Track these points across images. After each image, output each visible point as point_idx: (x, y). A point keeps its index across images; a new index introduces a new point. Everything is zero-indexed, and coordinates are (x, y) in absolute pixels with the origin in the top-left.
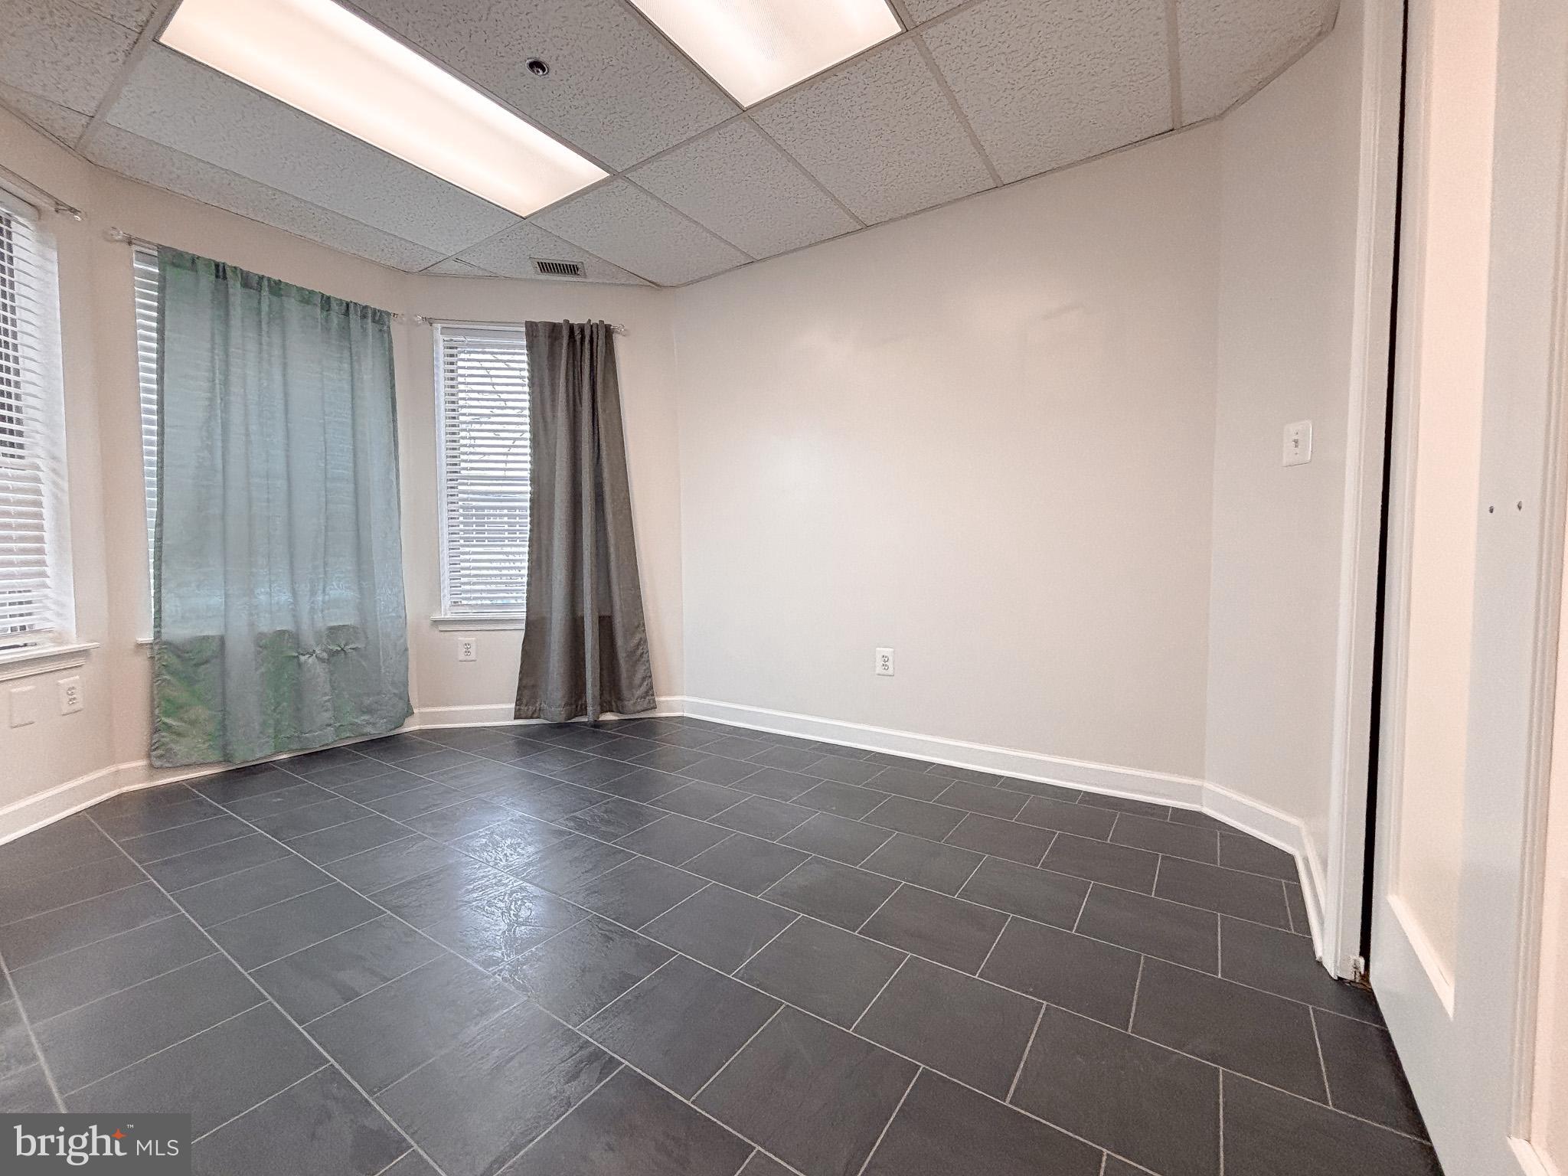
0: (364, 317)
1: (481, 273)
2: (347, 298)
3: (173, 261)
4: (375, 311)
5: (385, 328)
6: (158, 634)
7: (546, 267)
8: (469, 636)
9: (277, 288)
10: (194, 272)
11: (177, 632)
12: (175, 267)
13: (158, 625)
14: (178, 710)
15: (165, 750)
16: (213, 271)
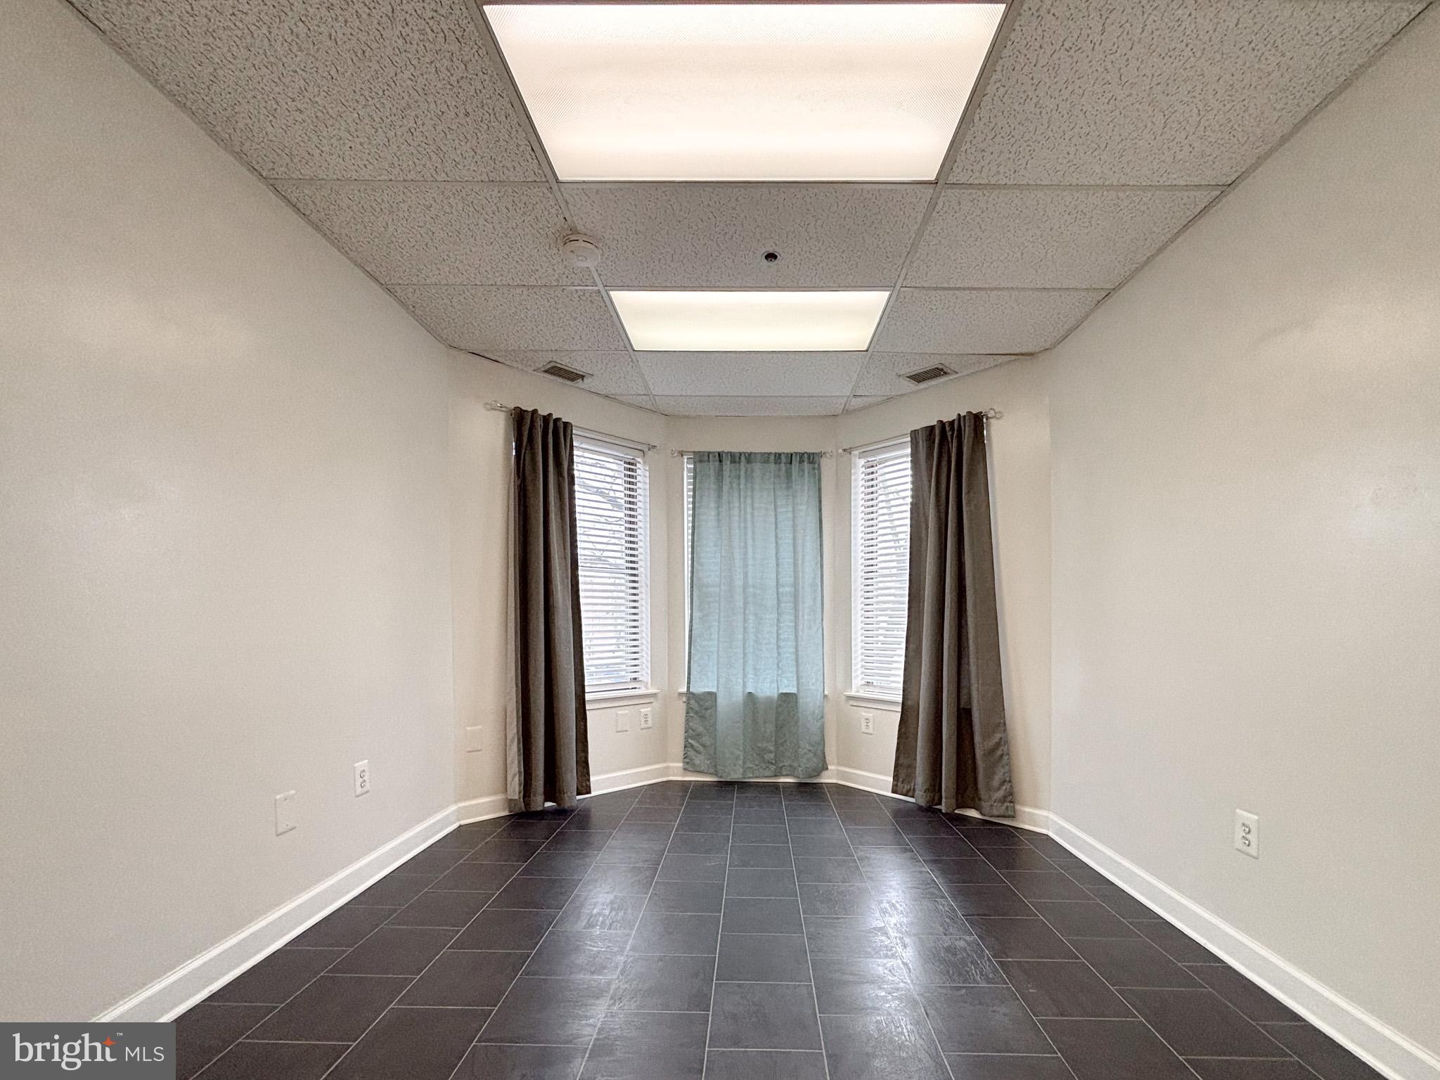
0: (801, 461)
1: (880, 399)
2: (789, 451)
3: (701, 458)
4: (809, 455)
5: (816, 466)
6: (688, 688)
7: (919, 378)
8: (868, 713)
9: (749, 457)
10: (708, 461)
11: (699, 688)
12: (701, 461)
13: (689, 683)
14: (698, 736)
15: (691, 760)
16: (717, 458)
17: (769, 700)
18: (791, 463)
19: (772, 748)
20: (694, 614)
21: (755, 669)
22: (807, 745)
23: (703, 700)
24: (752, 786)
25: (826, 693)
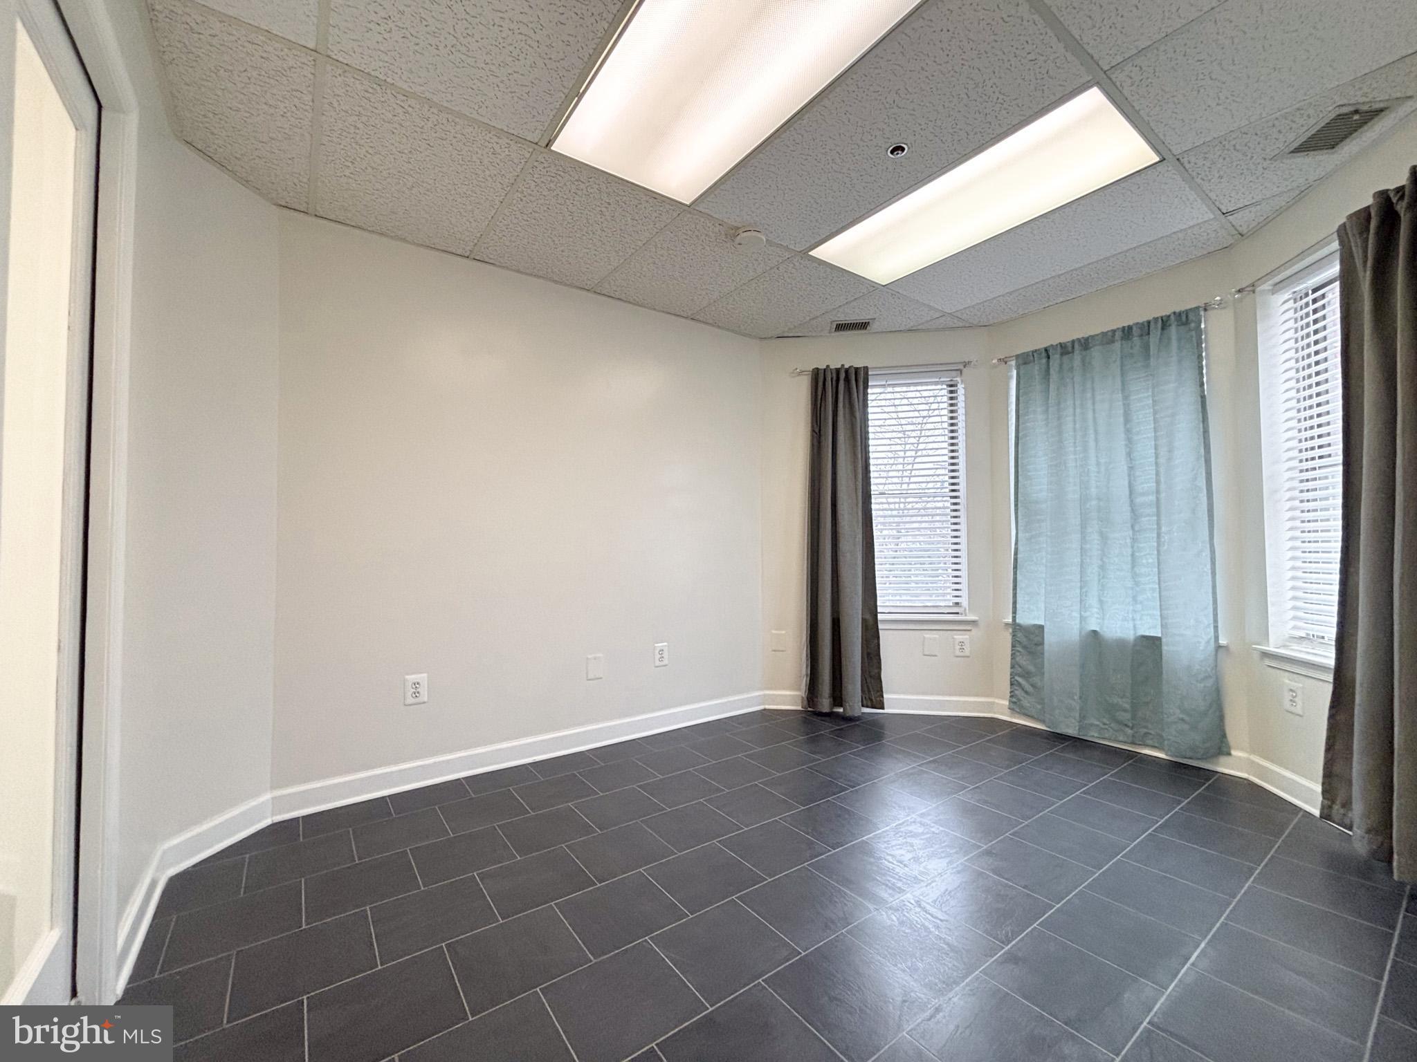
0: (1165, 327)
3: (1024, 360)
4: (1178, 315)
5: (1192, 325)
6: (1014, 618)
8: (1295, 680)
9: (1085, 344)
10: (1034, 361)
11: (1025, 619)
12: (1025, 363)
13: (1014, 612)
14: (1027, 675)
15: (1019, 700)
16: (1044, 354)
17: (1121, 644)
18: (1149, 334)
19: (1127, 706)
20: (1019, 535)
21: (1101, 602)
22: (1178, 711)
23: (1032, 634)
24: (1099, 747)
25: (1222, 641)
